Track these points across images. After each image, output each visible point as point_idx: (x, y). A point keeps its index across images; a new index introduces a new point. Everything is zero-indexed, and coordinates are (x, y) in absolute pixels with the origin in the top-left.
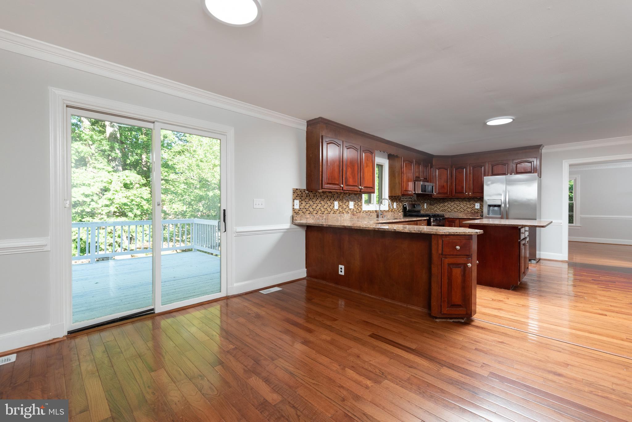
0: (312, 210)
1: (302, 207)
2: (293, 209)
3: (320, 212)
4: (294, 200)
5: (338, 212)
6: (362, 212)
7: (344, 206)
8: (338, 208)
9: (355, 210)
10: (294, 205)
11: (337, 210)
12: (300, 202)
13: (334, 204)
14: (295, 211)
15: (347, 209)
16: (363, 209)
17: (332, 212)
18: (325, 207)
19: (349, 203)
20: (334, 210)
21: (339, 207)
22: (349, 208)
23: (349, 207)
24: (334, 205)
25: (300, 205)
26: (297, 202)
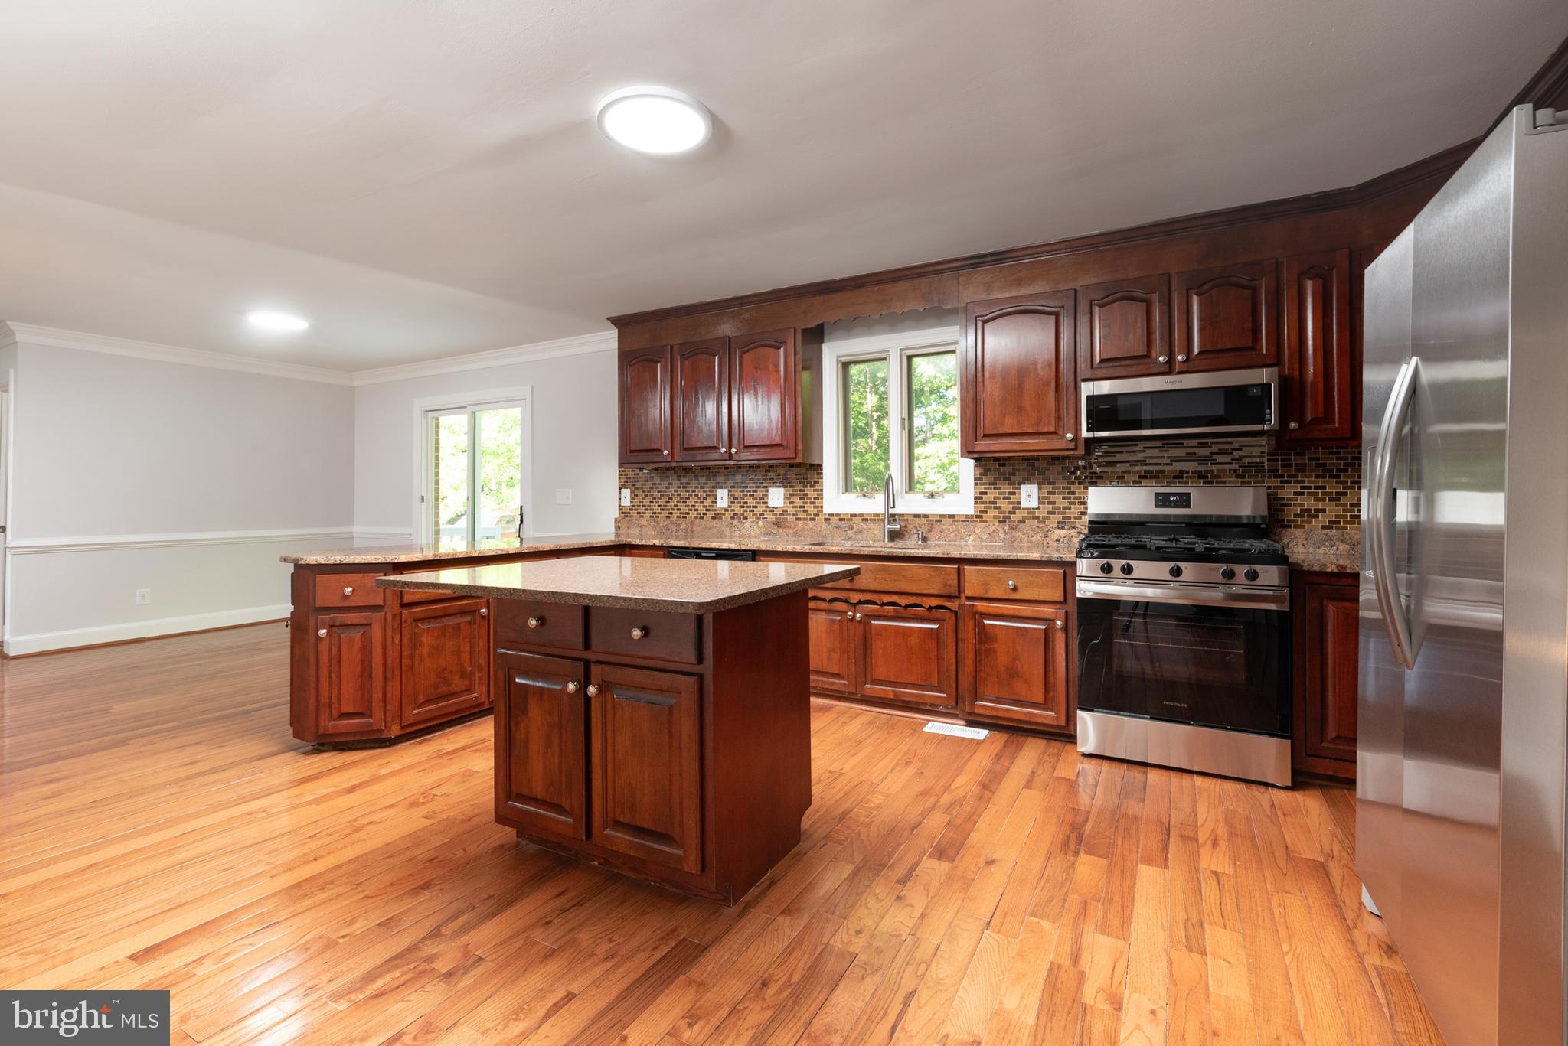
0: (657, 509)
1: (637, 502)
2: (620, 506)
3: (676, 513)
4: (620, 489)
5: (729, 514)
6: (822, 517)
7: (749, 500)
8: (729, 506)
9: (791, 510)
10: (620, 499)
11: (726, 510)
12: (631, 492)
13: (715, 495)
14: (622, 509)
15: (761, 508)
16: (828, 509)
17: (710, 514)
18: (691, 502)
19: (767, 491)
20: (715, 510)
21: (731, 503)
22: (767, 507)
23: (767, 503)
24: (716, 499)
25: (632, 499)
26: (626, 493)
